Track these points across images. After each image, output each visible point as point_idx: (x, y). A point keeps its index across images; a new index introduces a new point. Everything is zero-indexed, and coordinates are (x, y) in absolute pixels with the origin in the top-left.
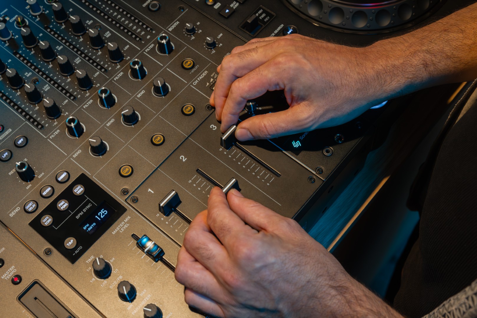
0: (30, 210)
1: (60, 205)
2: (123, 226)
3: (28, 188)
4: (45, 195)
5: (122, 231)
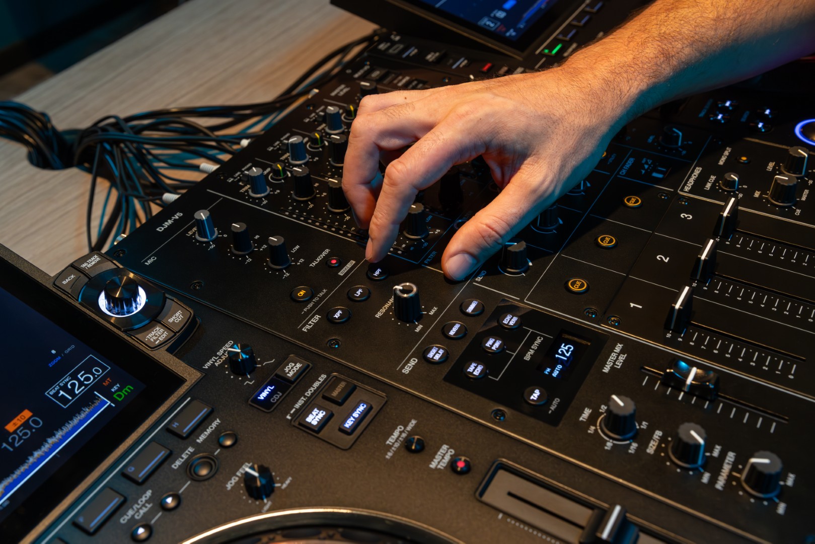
0: (437, 357)
1: (488, 345)
2: (617, 359)
3: (418, 330)
4: (454, 335)
5: (618, 366)
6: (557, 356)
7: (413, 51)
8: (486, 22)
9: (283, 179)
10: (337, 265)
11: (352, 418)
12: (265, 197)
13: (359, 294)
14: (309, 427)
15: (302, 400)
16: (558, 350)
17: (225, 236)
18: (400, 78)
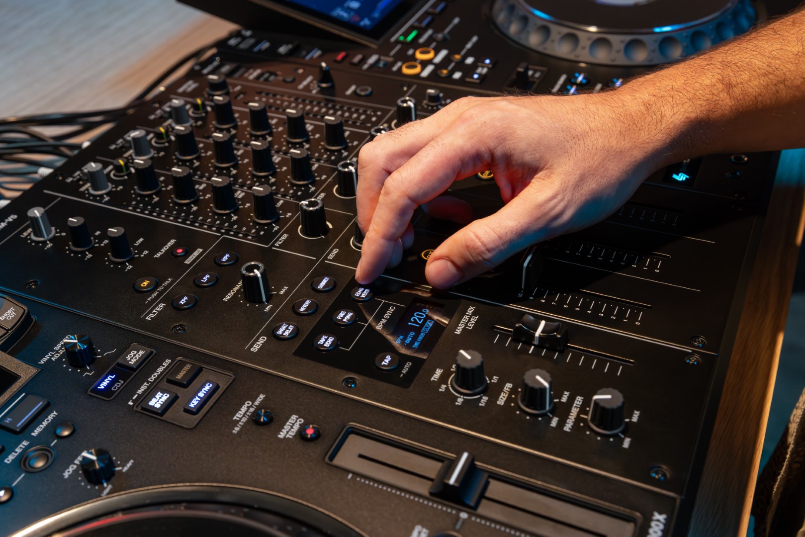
0: (287, 333)
1: (339, 317)
2: (469, 320)
3: (267, 310)
4: (305, 311)
5: (470, 327)
6: (409, 324)
7: (265, 45)
8: (340, 13)
9: (127, 175)
10: (182, 254)
11: (197, 398)
12: (107, 194)
13: (206, 279)
14: (152, 410)
15: (145, 385)
16: (411, 318)
17: (64, 234)
18: (251, 71)
